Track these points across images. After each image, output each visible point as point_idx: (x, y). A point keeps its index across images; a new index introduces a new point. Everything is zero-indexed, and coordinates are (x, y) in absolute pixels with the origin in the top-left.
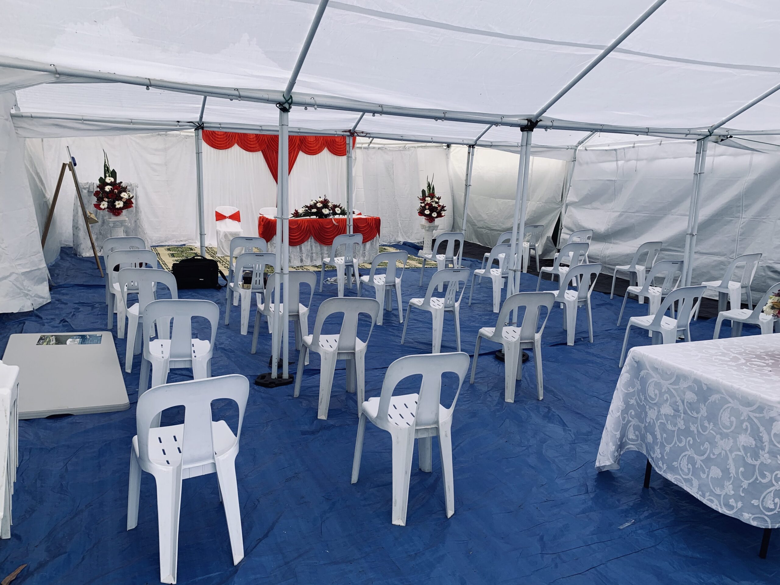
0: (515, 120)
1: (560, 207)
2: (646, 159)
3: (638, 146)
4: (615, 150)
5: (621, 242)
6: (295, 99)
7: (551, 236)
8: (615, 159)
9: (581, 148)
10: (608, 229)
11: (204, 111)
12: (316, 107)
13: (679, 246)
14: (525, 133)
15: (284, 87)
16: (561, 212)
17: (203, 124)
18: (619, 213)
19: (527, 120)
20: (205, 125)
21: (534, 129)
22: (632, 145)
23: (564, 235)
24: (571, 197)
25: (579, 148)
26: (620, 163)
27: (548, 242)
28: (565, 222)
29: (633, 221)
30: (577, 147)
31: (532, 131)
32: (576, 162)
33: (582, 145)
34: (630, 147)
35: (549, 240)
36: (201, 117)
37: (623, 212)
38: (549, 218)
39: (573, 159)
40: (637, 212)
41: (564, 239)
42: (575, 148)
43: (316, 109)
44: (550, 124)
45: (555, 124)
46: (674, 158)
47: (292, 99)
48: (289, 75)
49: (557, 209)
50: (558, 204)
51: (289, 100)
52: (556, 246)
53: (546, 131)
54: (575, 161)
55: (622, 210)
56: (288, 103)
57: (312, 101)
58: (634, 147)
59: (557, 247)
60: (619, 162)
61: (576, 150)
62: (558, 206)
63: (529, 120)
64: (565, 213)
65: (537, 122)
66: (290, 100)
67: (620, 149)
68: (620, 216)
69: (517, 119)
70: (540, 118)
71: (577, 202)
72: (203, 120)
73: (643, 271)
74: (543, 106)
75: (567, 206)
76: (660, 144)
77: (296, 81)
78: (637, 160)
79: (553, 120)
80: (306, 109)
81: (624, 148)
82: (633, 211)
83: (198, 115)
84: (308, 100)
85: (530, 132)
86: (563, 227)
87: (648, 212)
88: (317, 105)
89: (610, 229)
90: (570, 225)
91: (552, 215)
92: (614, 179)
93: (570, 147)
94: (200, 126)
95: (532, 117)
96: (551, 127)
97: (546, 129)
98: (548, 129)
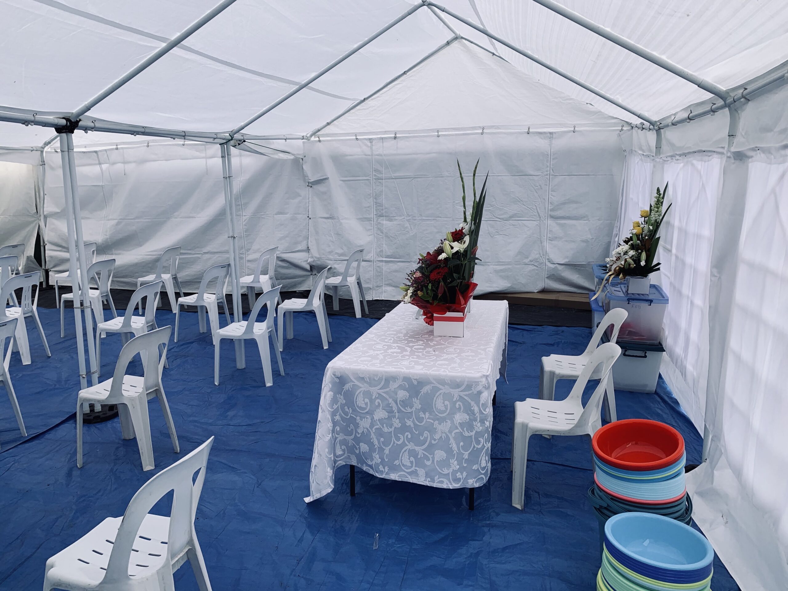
0: (51, 118)
1: (35, 221)
2: (135, 162)
3: (122, 148)
4: (96, 152)
5: (124, 252)
7: (33, 255)
8: (97, 162)
9: (49, 150)
10: (107, 239)
14: (64, 135)
16: (39, 226)
18: (117, 221)
19: (63, 118)
22: (115, 147)
23: (50, 252)
24: (49, 207)
26: (104, 166)
27: (29, 262)
28: (47, 236)
29: (134, 228)
30: (43, 148)
31: (73, 132)
32: (46, 166)
33: (49, 146)
34: (112, 149)
35: (31, 261)
37: (121, 219)
38: (24, 233)
39: (41, 163)
40: (137, 218)
41: (51, 257)
44: (92, 125)
45: (98, 125)
49: (32, 222)
50: (32, 216)
52: (41, 266)
53: (86, 133)
54: (44, 164)
55: (120, 217)
59: (43, 267)
61: (42, 152)
62: (33, 219)
64: (46, 226)
65: (77, 122)
67: (101, 151)
68: (118, 224)
70: (81, 117)
71: (58, 213)
75: (46, 217)
76: (148, 146)
78: (124, 163)
79: (94, 120)
81: (106, 150)
82: (133, 218)
85: (70, 134)
86: (46, 242)
87: (149, 218)
89: (109, 240)
90: (56, 240)
91: (28, 229)
92: (101, 184)
93: (35, 149)
95: (70, 115)
96: (92, 128)
97: (86, 131)
98: (88, 131)
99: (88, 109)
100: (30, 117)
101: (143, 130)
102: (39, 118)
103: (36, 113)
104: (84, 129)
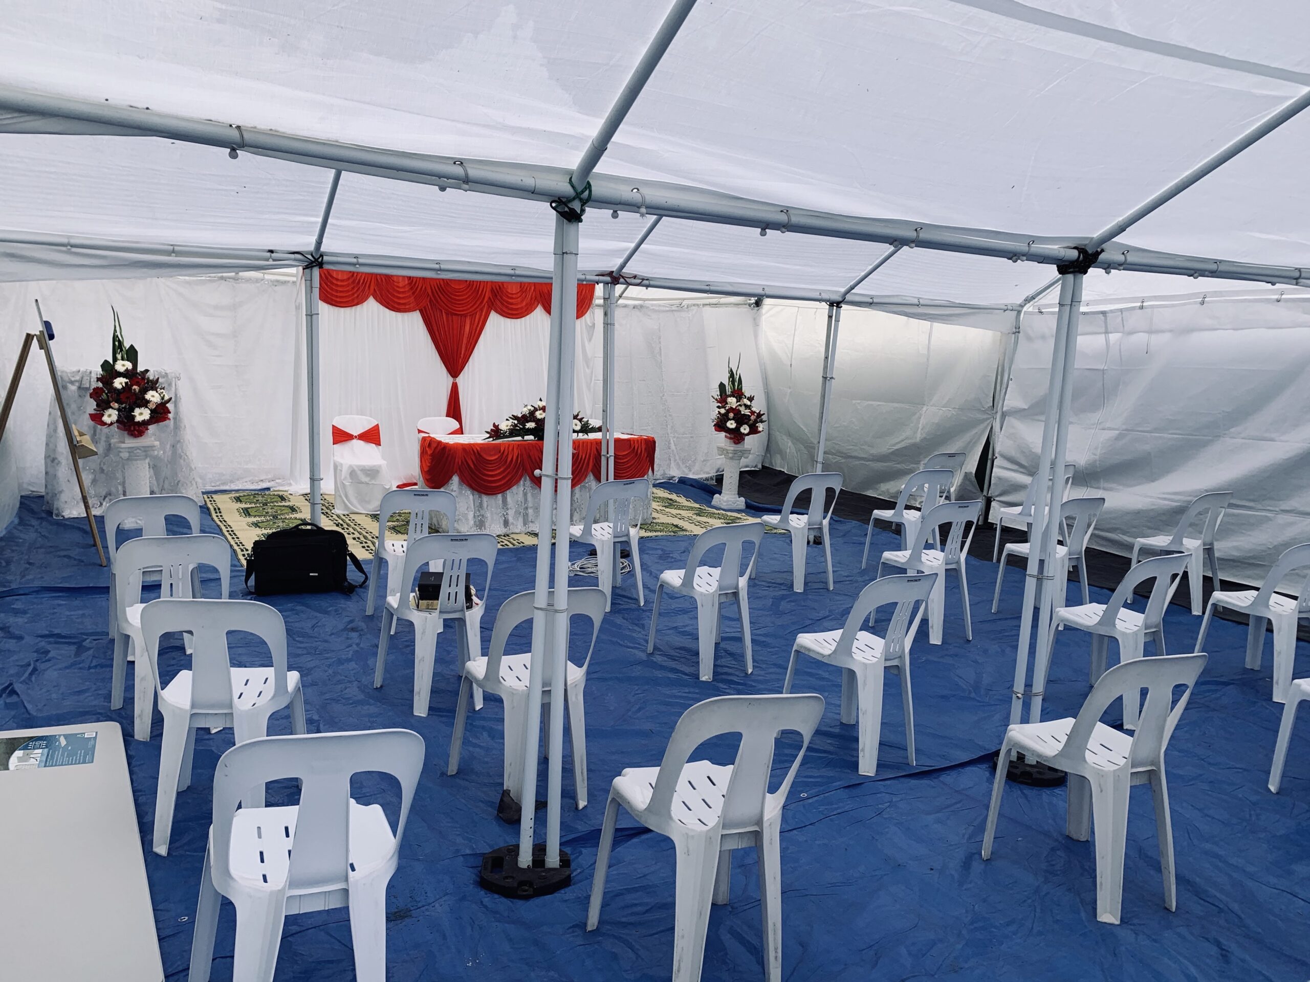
0: (1054, 249)
1: (988, 419)
2: (1171, 331)
3: (1152, 307)
4: (1104, 313)
5: (1121, 487)
6: (598, 189)
7: (974, 472)
8: (1103, 330)
9: (1031, 309)
10: (1095, 461)
11: (327, 230)
12: (643, 210)
13: (1251, 497)
14: (1070, 277)
15: (574, 161)
16: (992, 428)
17: (322, 256)
18: (1117, 432)
19: (1075, 248)
20: (325, 258)
21: (1091, 270)
22: (1139, 304)
23: (1000, 471)
24: (1012, 400)
25: (1025, 309)
26: (1113, 337)
27: (967, 483)
28: (1001, 445)
29: (1147, 447)
30: (1022, 306)
31: (1085, 272)
32: (1021, 335)
33: (1032, 303)
34: (1133, 308)
35: (971, 481)
36: (319, 243)
37: (1126, 430)
38: (967, 437)
39: (1014, 330)
40: (1156, 430)
41: (1000, 479)
42: (1020, 309)
43: (642, 215)
44: (1121, 258)
45: (1131, 258)
46: (1234, 329)
47: (590, 191)
48: (593, 129)
49: (983, 421)
50: (984, 412)
51: (583, 192)
52: (982, 490)
53: (1108, 273)
54: (1019, 332)
55: (1124, 427)
56: (581, 200)
57: (635, 196)
58: (1142, 308)
59: (985, 493)
60: (1110, 335)
61: (1019, 312)
62: (985, 416)
63: (1081, 250)
64: (1001, 430)
65: (1097, 254)
66: (587, 193)
67: (1111, 311)
68: (1117, 438)
69: (1056, 247)
70: (1104, 246)
71: (1025, 409)
72: (323, 249)
73: (1197, 549)
74: (1121, 219)
75: (1004, 415)
76: (1203, 303)
77: (609, 146)
78: (1150, 332)
79: (1127, 250)
80: (615, 215)
81: (1121, 310)
82: (1148, 429)
83: (313, 239)
84: (625, 193)
85: (1080, 275)
86: (997, 455)
87: (1178, 432)
88: (647, 207)
89: (1098, 462)
90: (1013, 453)
91: (974, 431)
92: (1102, 368)
93: (1010, 307)
94: (316, 260)
95: (1087, 242)
96: (1120, 265)
97: (1108, 270)
98: (1112, 270)
100: (1022, 247)
101: (1213, 267)
102: (1036, 248)
103: (1033, 240)
104: (1106, 266)
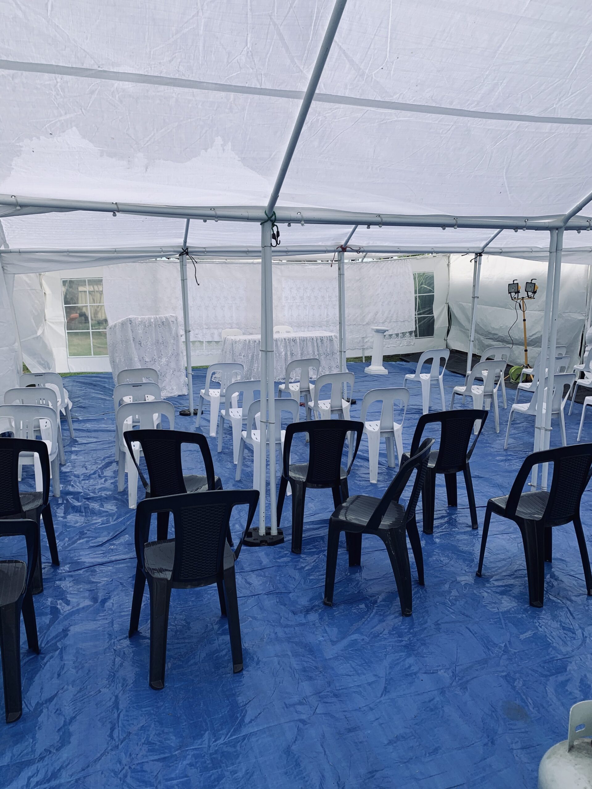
0: (543, 222)
6: (279, 214)
11: (188, 236)
12: (303, 222)
16: (585, 325)
20: (189, 250)
21: (566, 232)
36: (185, 242)
43: (303, 225)
44: (586, 224)
48: (271, 188)
51: (271, 217)
53: (579, 233)
56: (271, 221)
57: (299, 216)
62: (582, 318)
66: (274, 217)
72: (187, 245)
77: (279, 194)
79: (589, 219)
80: (289, 226)
83: (182, 241)
84: (293, 215)
85: (561, 235)
94: (185, 251)
95: (563, 217)
96: (588, 227)
97: (579, 231)
98: (581, 231)
99: (579, 209)
100: (522, 223)
102: (530, 223)
103: (528, 218)
104: (578, 229)
